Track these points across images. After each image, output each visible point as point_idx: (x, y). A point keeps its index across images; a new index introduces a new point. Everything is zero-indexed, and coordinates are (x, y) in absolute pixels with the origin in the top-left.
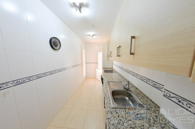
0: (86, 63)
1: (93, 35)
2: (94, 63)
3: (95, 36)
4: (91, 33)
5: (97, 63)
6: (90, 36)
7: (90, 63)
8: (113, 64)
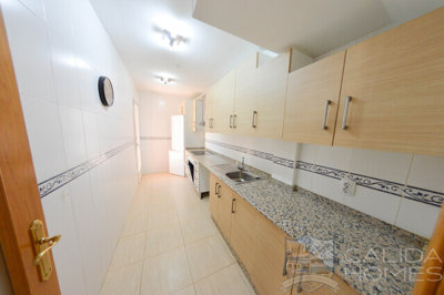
0: (141, 138)
1: (169, 80)
2: (160, 139)
3: (172, 83)
4: (166, 75)
5: (170, 138)
6: (162, 79)
7: (151, 138)
8: (204, 140)
